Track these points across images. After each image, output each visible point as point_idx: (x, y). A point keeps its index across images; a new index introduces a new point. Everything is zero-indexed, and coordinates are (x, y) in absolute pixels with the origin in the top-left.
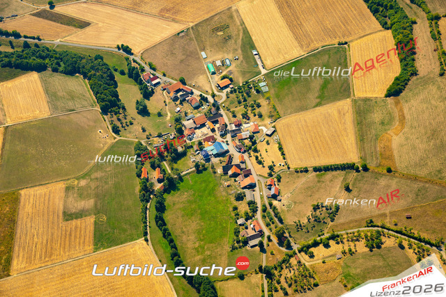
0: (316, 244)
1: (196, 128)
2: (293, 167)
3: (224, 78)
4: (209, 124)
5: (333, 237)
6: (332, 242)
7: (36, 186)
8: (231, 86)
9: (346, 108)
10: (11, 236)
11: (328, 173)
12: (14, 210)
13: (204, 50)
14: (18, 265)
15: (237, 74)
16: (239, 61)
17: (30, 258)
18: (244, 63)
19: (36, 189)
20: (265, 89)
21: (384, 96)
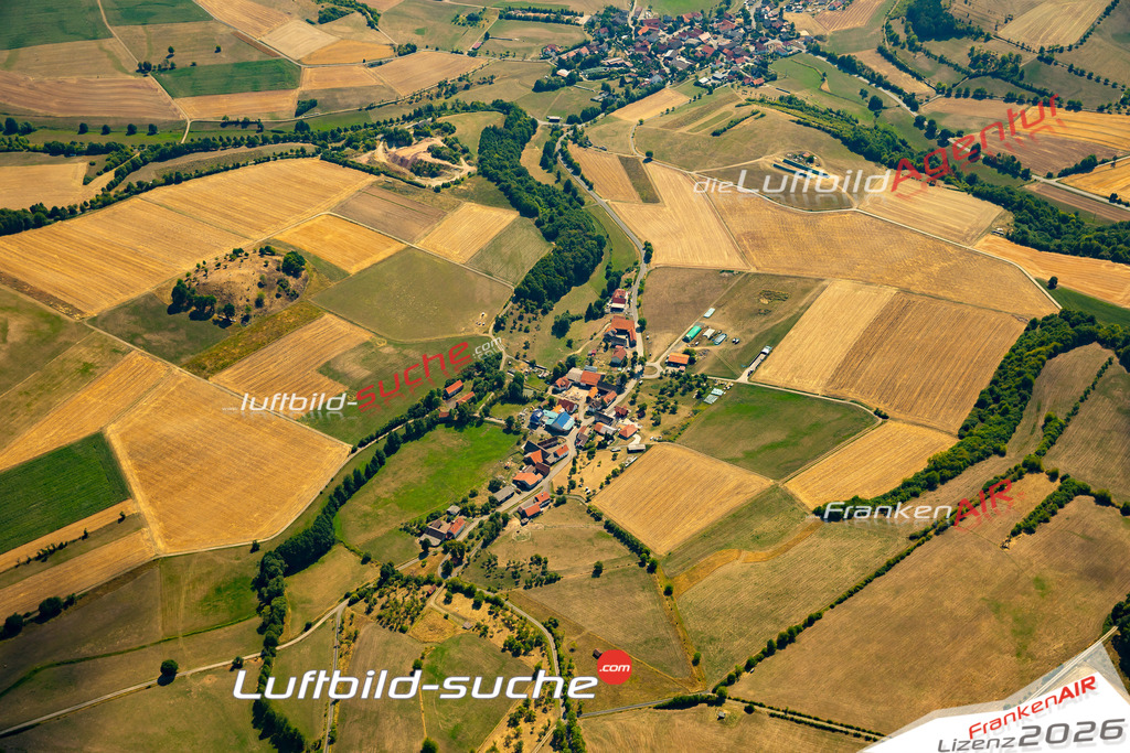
0: (469, 593)
1: (578, 385)
2: (594, 502)
3: (686, 352)
4: (595, 390)
5: (496, 602)
6: (486, 607)
7: (345, 319)
8: (683, 368)
9: (754, 487)
10: (258, 347)
11: (615, 539)
12: (295, 326)
13: (718, 307)
14: (226, 376)
15: (710, 359)
16: (735, 347)
17: (244, 378)
18: (734, 355)
19: (342, 322)
20: (710, 399)
21: (812, 507)
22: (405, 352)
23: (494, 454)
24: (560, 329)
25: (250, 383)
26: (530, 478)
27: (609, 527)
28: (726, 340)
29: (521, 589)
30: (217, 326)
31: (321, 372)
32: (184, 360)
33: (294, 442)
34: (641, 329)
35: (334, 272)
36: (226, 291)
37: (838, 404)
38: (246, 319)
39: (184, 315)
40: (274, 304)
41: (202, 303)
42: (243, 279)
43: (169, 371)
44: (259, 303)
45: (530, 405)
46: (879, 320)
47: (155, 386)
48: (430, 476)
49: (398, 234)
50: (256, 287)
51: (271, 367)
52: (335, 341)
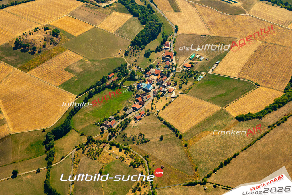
0: (118, 146)
1: (153, 74)
2: (160, 115)
3: (190, 63)
4: (159, 76)
5: (127, 149)
6: (123, 151)
8: (189, 69)
9: (214, 110)
10: (44, 61)
11: (167, 128)
14: (33, 71)
15: (198, 65)
16: (207, 61)
18: (207, 64)
19: (73, 53)
20: (199, 79)
21: (235, 117)
22: (94, 63)
23: (125, 98)
24: (147, 55)
25: (41, 74)
26: (138, 106)
27: (165, 123)
28: (204, 59)
29: (136, 145)
30: (30, 54)
31: (65, 70)
32: (19, 66)
33: (57, 94)
34: (175, 55)
35: (69, 36)
36: (33, 42)
37: (243, 81)
38: (40, 52)
39: (19, 50)
40: (49, 47)
41: (25, 46)
42: (39, 38)
43: (14, 70)
44: (44, 46)
45: (137, 81)
46: (256, 52)
47: (9, 75)
48: (103, 106)
49: (91, 23)
50: (43, 41)
51: (48, 68)
52: (70, 59)
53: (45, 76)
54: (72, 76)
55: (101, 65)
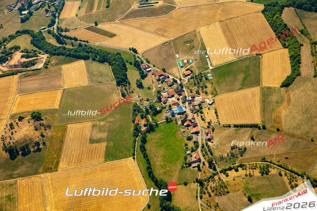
0: (230, 169)
1: (169, 97)
2: (222, 123)
3: (187, 70)
4: (176, 95)
5: (241, 166)
6: (240, 169)
7: (76, 123)
8: (191, 75)
9: (257, 92)
10: (61, 149)
11: (242, 128)
12: (63, 136)
13: (178, 53)
14: (62, 165)
15: (195, 68)
16: (197, 61)
17: (69, 162)
18: (200, 63)
19: (77, 124)
20: (210, 78)
21: (279, 86)
22: (108, 120)
23: (174, 131)
24: (140, 86)
25: (73, 162)
26: (195, 130)
27: (235, 126)
28: (192, 61)
29: (241, 158)
30: (37, 153)
31: (91, 143)
32: (40, 171)
33: (112, 169)
34: (165, 71)
35: (53, 112)
36: (27, 139)
38: (44, 144)
39: (20, 157)
40: (48, 133)
41: (23, 149)
42: (26, 131)
43: (40, 177)
44: (42, 136)
45: (163, 112)
46: (224, 32)
47: (43, 186)
48: (165, 149)
49: (58, 88)
50: (35, 131)
51: (73, 153)
52: (83, 132)
53: (79, 160)
54: (104, 144)
55: (115, 118)
